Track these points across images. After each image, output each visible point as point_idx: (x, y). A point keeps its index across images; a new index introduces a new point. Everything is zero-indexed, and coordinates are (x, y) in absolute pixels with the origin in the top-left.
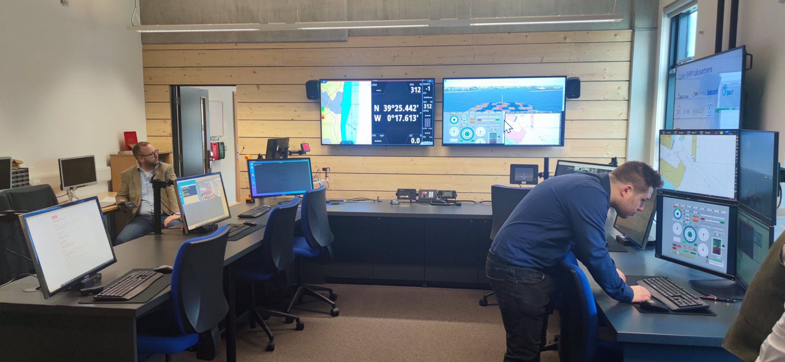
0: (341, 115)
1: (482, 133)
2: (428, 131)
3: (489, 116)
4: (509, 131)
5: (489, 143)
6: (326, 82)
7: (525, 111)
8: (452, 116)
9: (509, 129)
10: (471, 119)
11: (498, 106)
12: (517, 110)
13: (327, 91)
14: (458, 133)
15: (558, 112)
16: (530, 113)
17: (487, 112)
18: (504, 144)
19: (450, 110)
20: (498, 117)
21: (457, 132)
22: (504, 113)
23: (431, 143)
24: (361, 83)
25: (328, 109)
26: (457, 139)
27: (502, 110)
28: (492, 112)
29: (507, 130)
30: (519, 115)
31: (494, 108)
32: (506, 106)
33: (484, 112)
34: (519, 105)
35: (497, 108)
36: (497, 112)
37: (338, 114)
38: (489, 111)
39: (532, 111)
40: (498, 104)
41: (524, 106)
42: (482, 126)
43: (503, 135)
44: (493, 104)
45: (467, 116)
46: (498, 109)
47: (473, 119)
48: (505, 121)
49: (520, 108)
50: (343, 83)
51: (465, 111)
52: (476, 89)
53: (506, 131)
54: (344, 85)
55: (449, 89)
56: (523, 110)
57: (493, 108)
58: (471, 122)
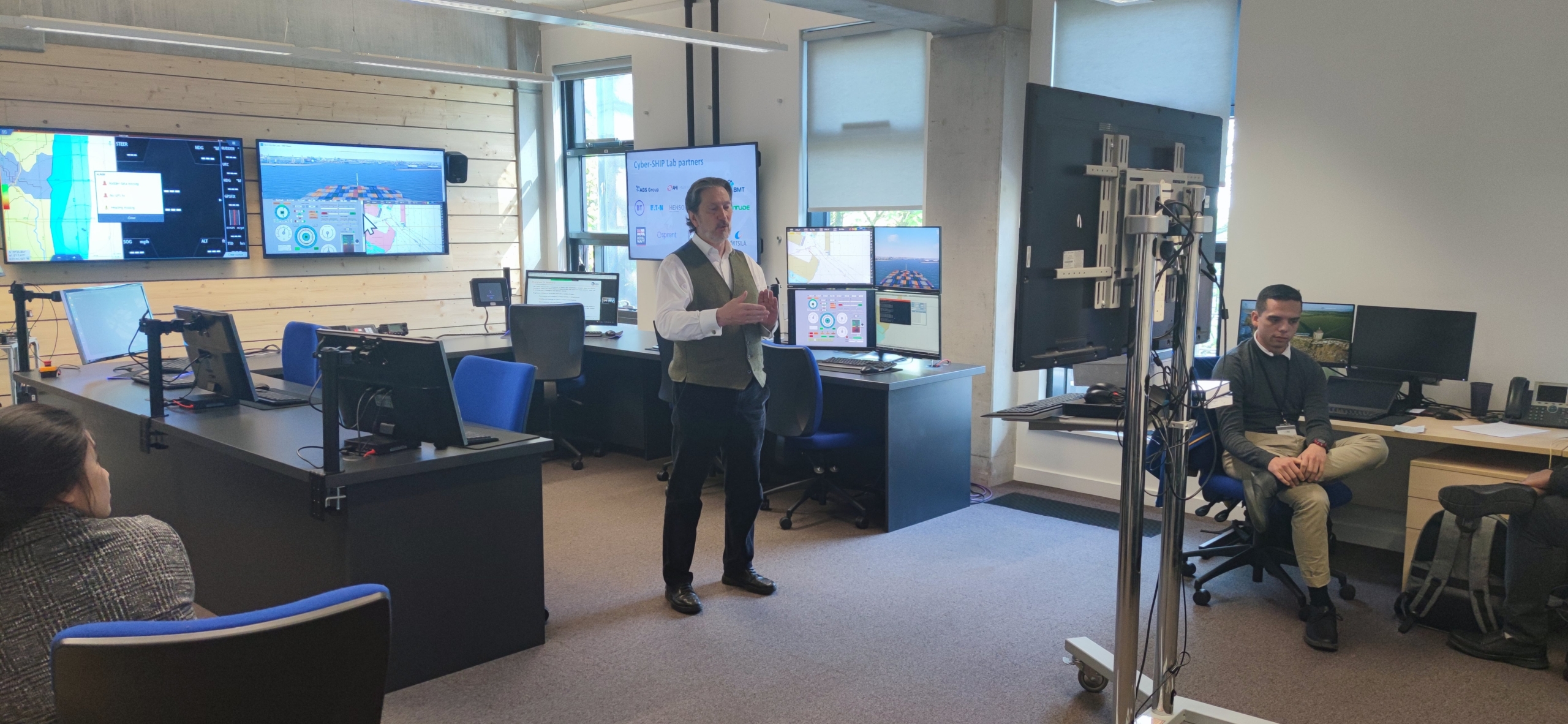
0: (49, 201)
1: (330, 235)
2: (237, 232)
3: (339, 207)
4: (371, 232)
5: (342, 251)
6: (9, 134)
7: (392, 201)
8: (278, 205)
9: (372, 228)
10: (311, 212)
11: (352, 191)
12: (380, 199)
13: (12, 151)
14: (291, 236)
15: (438, 203)
16: (399, 203)
17: (335, 201)
18: (365, 253)
19: (274, 196)
20: (353, 209)
21: (289, 234)
22: (362, 203)
23: (244, 254)
24: (92, 139)
25: (18, 188)
26: (290, 246)
27: (359, 198)
28: (342, 201)
29: (368, 230)
30: (384, 207)
31: (346, 195)
32: (364, 192)
33: (331, 201)
34: (382, 191)
35: (351, 194)
36: (351, 201)
37: (43, 200)
38: (338, 199)
39: (402, 200)
40: (351, 188)
41: (391, 192)
42: (331, 224)
43: (364, 238)
44: (343, 188)
45: (303, 207)
46: (352, 196)
47: (314, 212)
48: (364, 215)
49: (385, 196)
50: (51, 136)
51: (299, 197)
52: (315, 162)
53: (367, 232)
54: (55, 141)
55: (269, 158)
56: (389, 199)
57: (344, 194)
58: (311, 218)
